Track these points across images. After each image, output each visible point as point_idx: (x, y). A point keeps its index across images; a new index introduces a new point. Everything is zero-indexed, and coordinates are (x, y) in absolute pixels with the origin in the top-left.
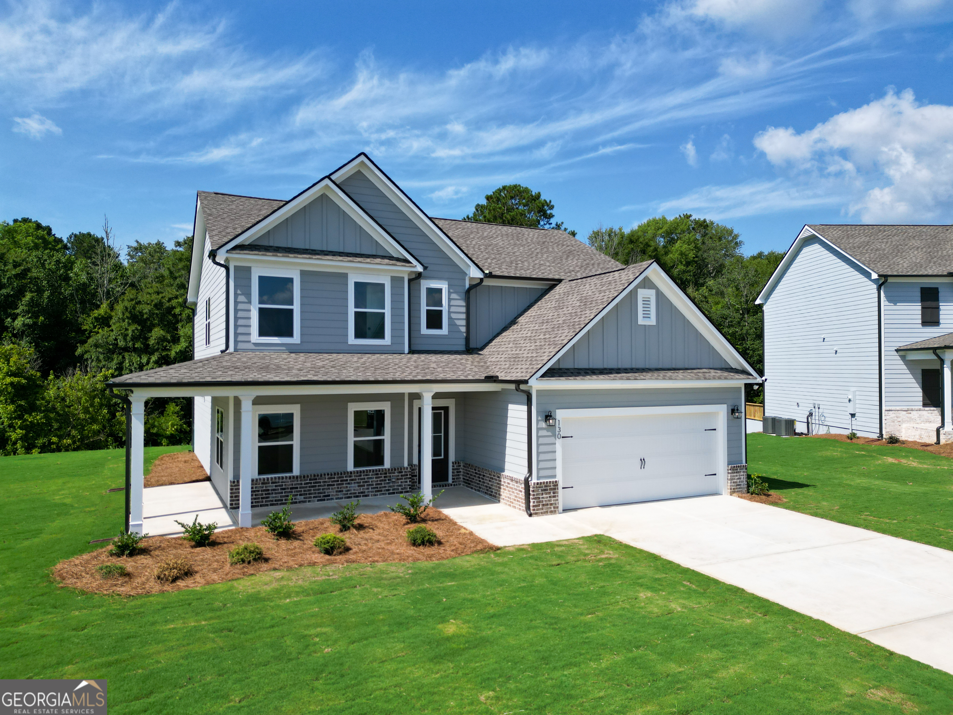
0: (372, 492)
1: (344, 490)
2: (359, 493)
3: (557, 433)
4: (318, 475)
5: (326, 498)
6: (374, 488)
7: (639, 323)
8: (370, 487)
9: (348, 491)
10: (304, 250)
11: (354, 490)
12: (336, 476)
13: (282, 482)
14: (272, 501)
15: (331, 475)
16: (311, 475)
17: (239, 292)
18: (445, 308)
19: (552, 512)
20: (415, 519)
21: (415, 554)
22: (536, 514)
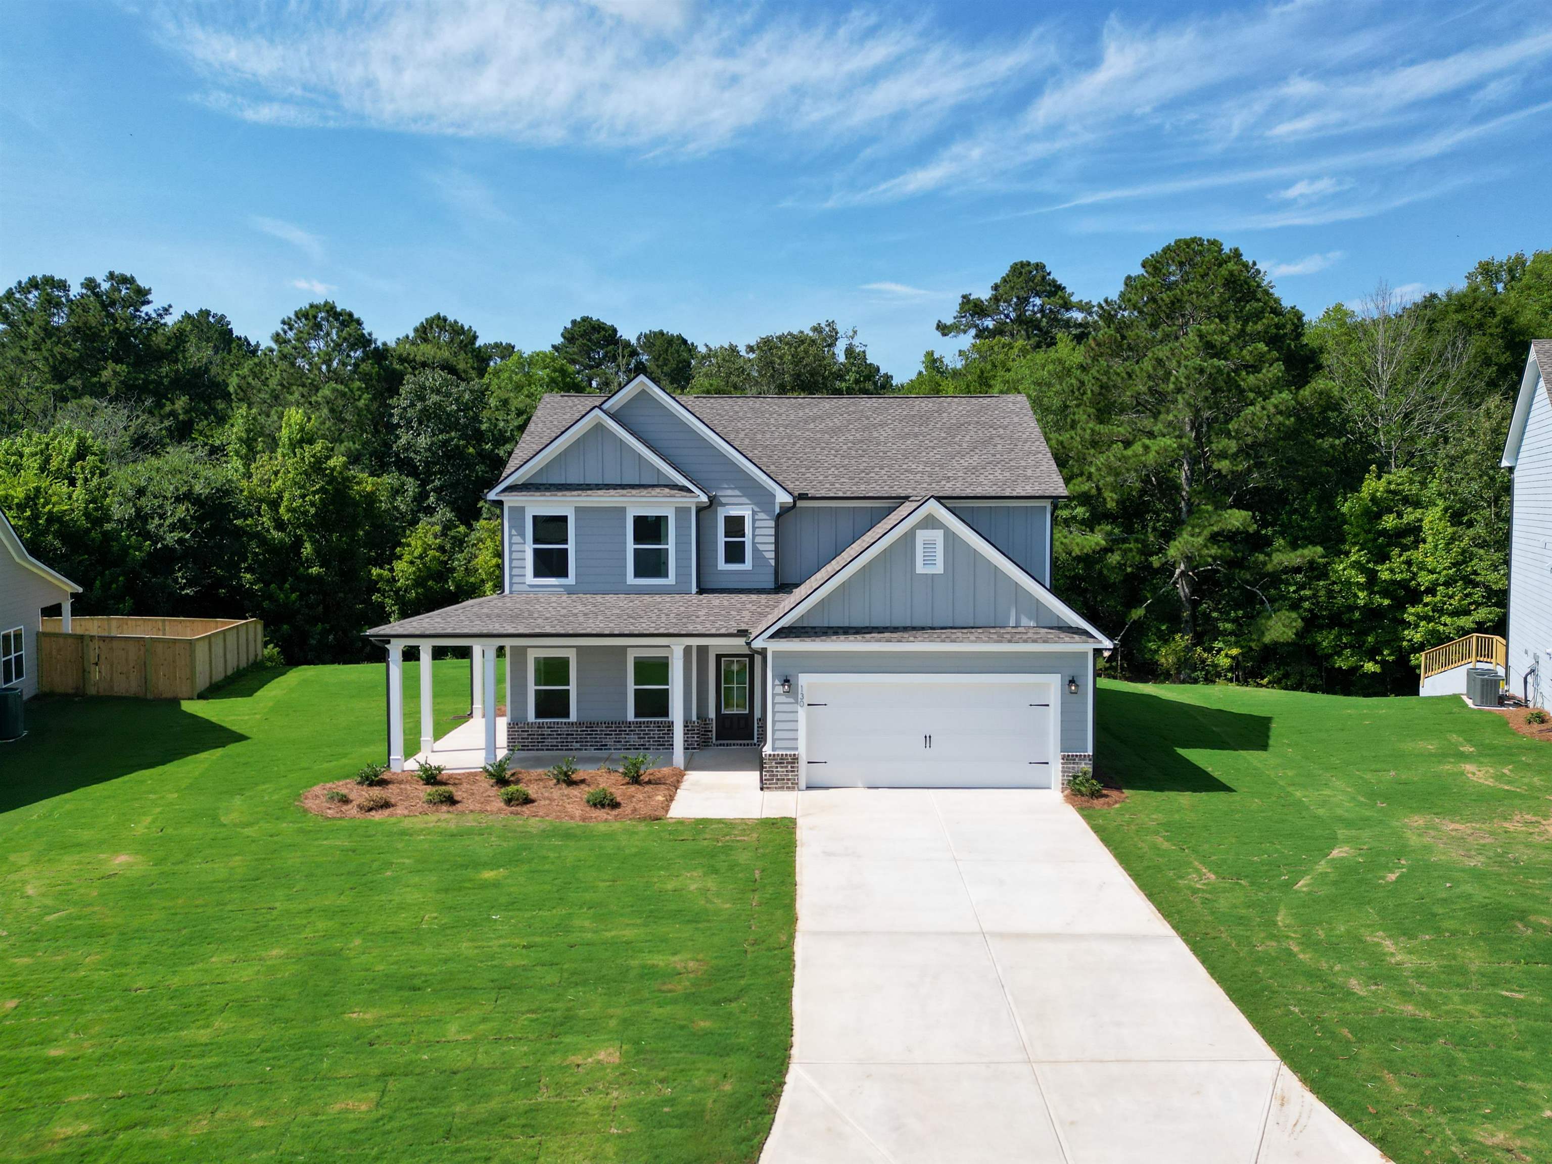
0: (654, 745)
1: (623, 740)
2: (639, 745)
3: (800, 700)
4: (594, 723)
5: (603, 748)
6: (658, 741)
7: (917, 573)
8: (652, 740)
9: (627, 742)
10: (578, 485)
11: (634, 741)
12: (614, 726)
13: (557, 727)
14: (548, 746)
15: (608, 723)
16: (587, 723)
18: (748, 539)
19: (788, 788)
20: (636, 780)
21: (577, 815)
22: (768, 788)
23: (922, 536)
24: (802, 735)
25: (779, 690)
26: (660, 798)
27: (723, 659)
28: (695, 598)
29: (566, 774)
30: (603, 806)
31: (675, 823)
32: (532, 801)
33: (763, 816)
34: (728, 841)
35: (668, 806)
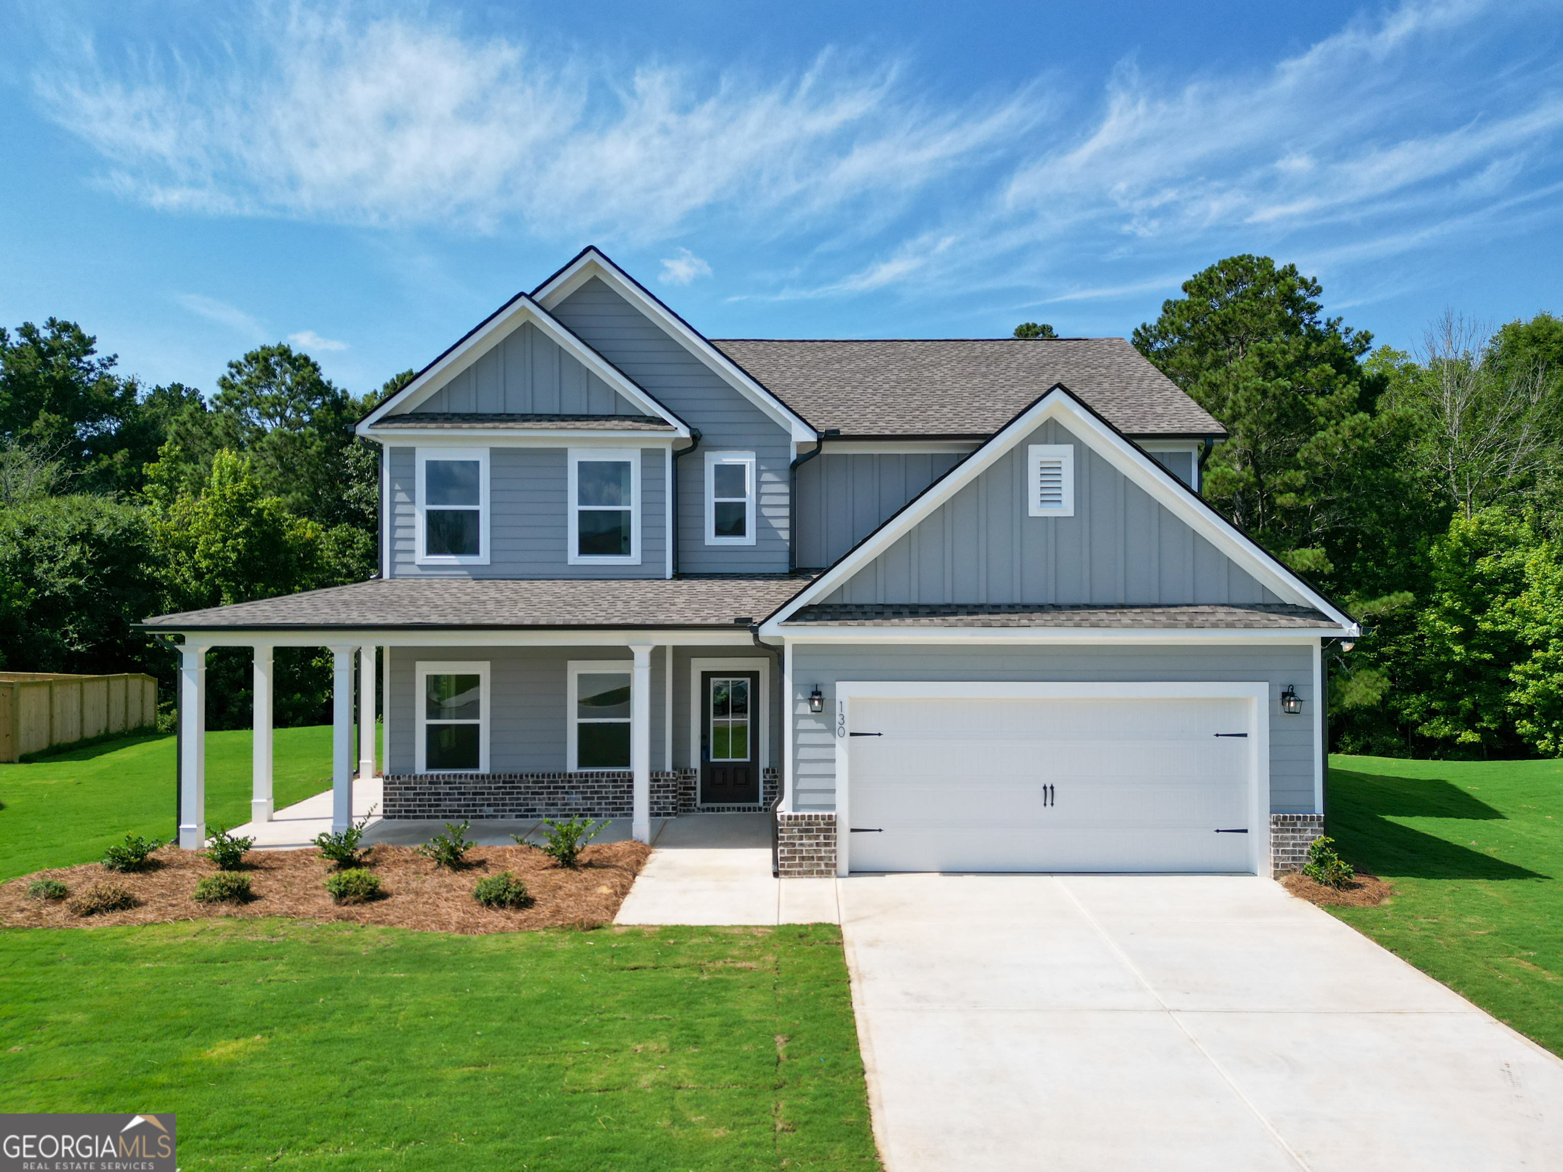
0: (606, 809)
1: (559, 802)
2: (584, 810)
3: (838, 726)
4: (516, 777)
5: (529, 814)
6: (610, 803)
7: (1030, 515)
8: (603, 801)
9: (566, 804)
10: (494, 415)
11: (576, 804)
12: (545, 780)
13: (460, 783)
14: (445, 811)
15: (538, 777)
16: (505, 775)
17: (397, 487)
18: (750, 499)
19: (821, 873)
20: (568, 861)
21: (455, 919)
22: (786, 873)
23: (1038, 454)
24: (842, 784)
25: (805, 708)
26: (605, 890)
27: (712, 680)
28: (670, 585)
29: (452, 851)
30: (502, 904)
31: (626, 934)
32: (384, 896)
33: (783, 922)
34: (720, 971)
35: (617, 905)
